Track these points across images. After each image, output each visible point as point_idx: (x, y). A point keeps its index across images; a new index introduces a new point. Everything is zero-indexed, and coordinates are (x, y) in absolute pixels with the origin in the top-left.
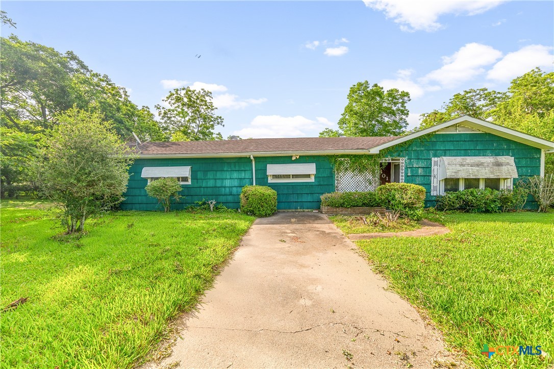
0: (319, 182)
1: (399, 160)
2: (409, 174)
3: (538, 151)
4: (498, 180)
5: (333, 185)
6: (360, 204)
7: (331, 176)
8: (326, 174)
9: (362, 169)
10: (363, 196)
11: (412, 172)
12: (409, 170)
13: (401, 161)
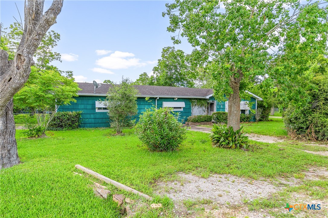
0: (185, 111)
1: (214, 101)
2: (218, 108)
3: (255, 99)
4: (245, 110)
5: (190, 112)
6: (204, 120)
7: (190, 108)
8: (188, 107)
9: (202, 105)
10: (205, 117)
11: (219, 106)
12: (218, 106)
13: (215, 102)
